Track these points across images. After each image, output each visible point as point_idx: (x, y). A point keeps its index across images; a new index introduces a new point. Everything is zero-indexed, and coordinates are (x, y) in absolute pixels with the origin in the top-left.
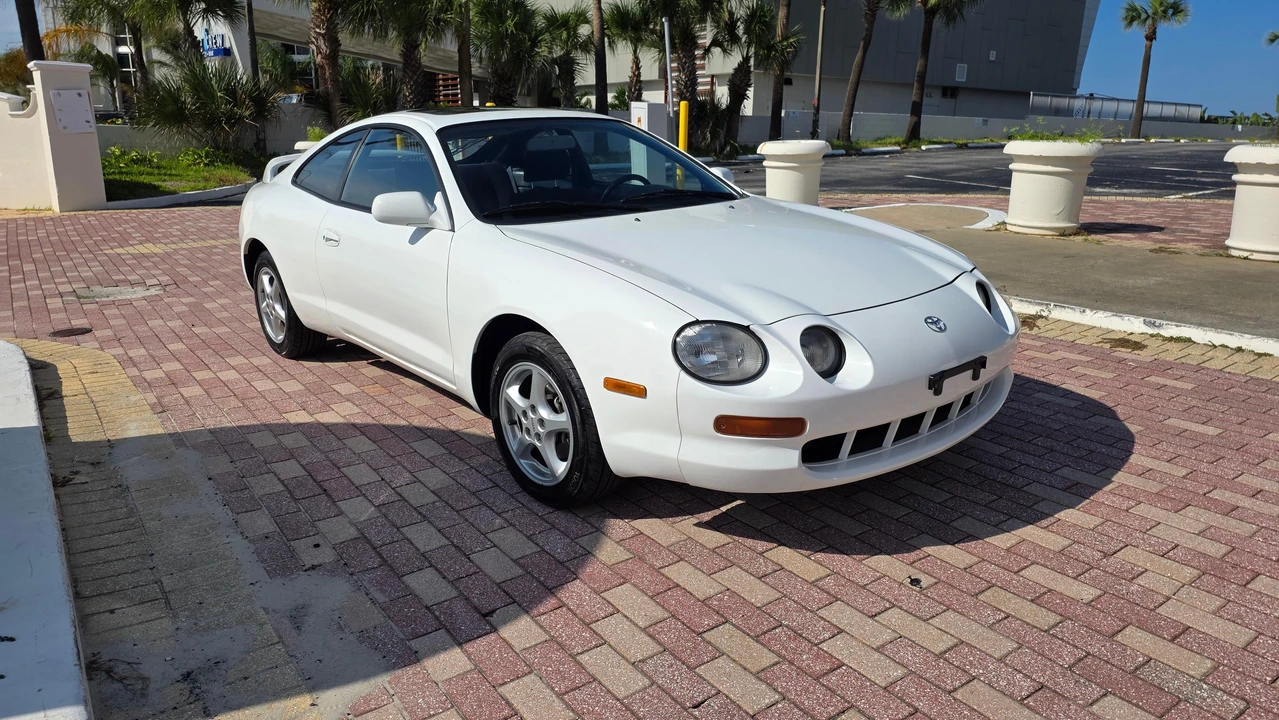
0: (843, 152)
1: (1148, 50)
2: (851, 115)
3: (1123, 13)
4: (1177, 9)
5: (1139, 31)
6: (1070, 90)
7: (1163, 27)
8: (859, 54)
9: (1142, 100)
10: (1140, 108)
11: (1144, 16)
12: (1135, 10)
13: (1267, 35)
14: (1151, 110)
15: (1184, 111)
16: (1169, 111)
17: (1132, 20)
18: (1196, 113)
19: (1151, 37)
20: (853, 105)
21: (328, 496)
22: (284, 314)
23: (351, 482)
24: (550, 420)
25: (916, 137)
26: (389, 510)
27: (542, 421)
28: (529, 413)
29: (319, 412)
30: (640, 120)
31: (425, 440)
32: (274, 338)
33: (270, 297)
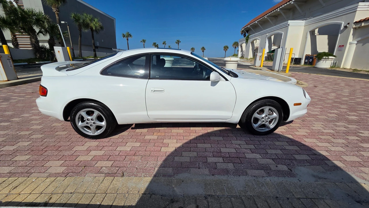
0: (82, 59)
1: (128, 42)
2: (81, 52)
3: (122, 35)
4: (130, 35)
5: (125, 38)
6: (116, 48)
7: (129, 38)
8: (79, 39)
11: (126, 36)
12: (124, 35)
13: (140, 41)
17: (124, 37)
19: (128, 40)
20: (81, 49)
21: (241, 158)
22: (104, 123)
23: (233, 153)
24: (271, 117)
25: (96, 56)
26: (256, 152)
27: (269, 118)
28: (264, 118)
29: (167, 145)
30: (59, 52)
31: (211, 137)
32: (91, 134)
33: (90, 119)
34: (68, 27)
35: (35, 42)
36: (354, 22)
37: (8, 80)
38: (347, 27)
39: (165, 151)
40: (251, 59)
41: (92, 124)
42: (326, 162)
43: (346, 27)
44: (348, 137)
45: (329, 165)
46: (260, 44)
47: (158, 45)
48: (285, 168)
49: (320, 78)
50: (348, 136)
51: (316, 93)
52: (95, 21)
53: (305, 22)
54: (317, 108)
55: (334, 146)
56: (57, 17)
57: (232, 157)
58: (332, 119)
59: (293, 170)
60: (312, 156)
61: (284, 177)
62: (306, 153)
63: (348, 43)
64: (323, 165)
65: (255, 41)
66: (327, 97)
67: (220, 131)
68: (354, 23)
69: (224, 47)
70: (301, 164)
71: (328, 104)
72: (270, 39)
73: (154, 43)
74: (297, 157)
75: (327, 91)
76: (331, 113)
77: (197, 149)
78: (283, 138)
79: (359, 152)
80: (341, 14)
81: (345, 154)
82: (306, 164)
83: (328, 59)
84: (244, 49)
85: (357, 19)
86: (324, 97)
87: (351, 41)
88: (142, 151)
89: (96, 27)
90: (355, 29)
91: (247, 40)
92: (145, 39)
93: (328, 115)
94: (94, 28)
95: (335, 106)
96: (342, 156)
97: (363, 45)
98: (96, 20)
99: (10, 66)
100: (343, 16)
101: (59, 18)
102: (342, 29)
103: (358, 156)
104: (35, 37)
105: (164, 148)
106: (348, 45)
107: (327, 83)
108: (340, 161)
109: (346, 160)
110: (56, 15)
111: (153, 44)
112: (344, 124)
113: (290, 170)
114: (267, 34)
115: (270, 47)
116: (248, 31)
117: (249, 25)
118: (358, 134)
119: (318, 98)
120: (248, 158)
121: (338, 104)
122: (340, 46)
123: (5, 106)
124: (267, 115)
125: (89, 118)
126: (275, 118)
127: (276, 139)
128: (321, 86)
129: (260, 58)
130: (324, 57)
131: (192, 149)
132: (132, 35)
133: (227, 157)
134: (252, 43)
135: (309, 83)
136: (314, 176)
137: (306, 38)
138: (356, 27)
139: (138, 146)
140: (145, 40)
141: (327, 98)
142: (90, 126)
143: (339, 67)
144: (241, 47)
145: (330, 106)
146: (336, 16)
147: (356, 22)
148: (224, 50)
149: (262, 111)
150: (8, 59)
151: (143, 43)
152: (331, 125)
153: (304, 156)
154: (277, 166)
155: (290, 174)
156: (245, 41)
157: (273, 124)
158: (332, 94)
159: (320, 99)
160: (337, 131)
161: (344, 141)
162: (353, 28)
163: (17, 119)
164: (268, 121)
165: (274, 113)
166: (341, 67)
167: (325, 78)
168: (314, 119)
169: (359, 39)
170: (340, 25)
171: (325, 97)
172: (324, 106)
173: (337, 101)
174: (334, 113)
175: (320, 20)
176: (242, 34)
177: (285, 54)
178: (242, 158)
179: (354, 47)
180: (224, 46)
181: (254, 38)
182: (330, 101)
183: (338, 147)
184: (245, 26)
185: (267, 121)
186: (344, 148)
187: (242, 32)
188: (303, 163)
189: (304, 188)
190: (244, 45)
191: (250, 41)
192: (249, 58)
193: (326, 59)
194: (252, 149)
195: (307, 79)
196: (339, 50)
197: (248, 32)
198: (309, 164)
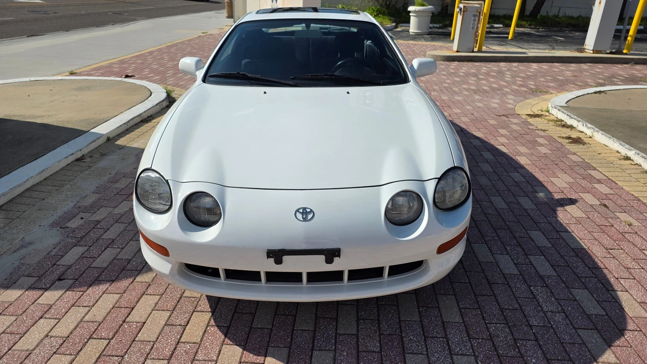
30: (600, 2)
37: (457, 52)
42: (32, 280)
45: (24, 275)
48: (74, 224)
59: (63, 231)
61: (60, 217)
64: (33, 269)
70: (62, 244)
74: (78, 251)
82: (56, 250)
113: (64, 228)
136: (31, 243)
150: (474, 16)
153: (72, 261)
154: (82, 218)
155: (60, 224)
188: (61, 248)
189: (30, 223)
198: (53, 253)
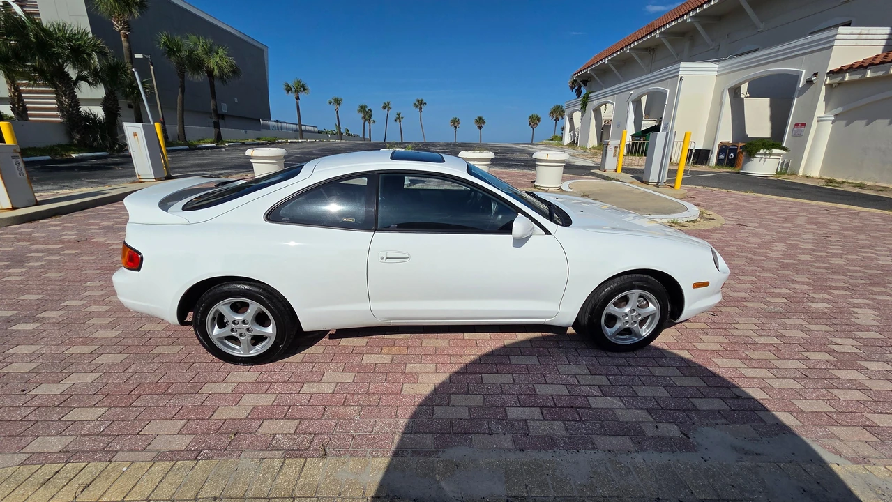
0: (187, 147)
1: (298, 103)
2: (183, 127)
3: (285, 87)
4: (301, 88)
5: (292, 95)
6: (269, 118)
7: (301, 95)
8: (180, 96)
9: (300, 124)
10: (300, 127)
11: (293, 89)
12: (289, 86)
13: (328, 102)
14: (303, 128)
15: (312, 129)
16: (308, 128)
17: (288, 91)
18: (316, 129)
19: (298, 98)
20: (183, 122)
21: (579, 408)
22: (270, 330)
23: (562, 395)
24: (644, 312)
25: (221, 139)
26: (611, 393)
27: (639, 315)
28: (629, 314)
29: (414, 379)
30: (135, 135)
31: (511, 357)
32: (241, 354)
33: (240, 322)
34: (152, 67)
35: (70, 104)
36: (828, 71)
37: (14, 208)
38: (812, 81)
39: (412, 392)
40: (594, 148)
41: (244, 331)
42: (761, 414)
43: (809, 82)
44: (808, 353)
45: (766, 423)
46: (616, 115)
47: (370, 110)
48: (672, 430)
49: (752, 203)
50: (808, 351)
51: (742, 243)
52: (217, 53)
53: (717, 66)
54: (745, 282)
55: (779, 376)
56: (125, 44)
57: (560, 407)
58: (776, 309)
59: (690, 434)
60: (731, 402)
61: (673, 451)
62: (720, 393)
63: (815, 119)
64: (754, 422)
65: (603, 108)
66: (766, 253)
67: (531, 341)
68: (828, 73)
69: (531, 118)
70: (707, 421)
71: (768, 270)
72: (637, 103)
73: (361, 107)
74: (701, 404)
75: (767, 238)
76: (773, 295)
77: (482, 388)
78: (670, 358)
79: (830, 390)
80: (800, 52)
81: (801, 395)
82: (718, 421)
83: (770, 154)
84: (577, 124)
85: (834, 65)
86: (758, 254)
87: (822, 115)
88: (359, 394)
89: (220, 69)
90: (830, 87)
91: (584, 104)
92: (339, 97)
93: (768, 299)
94: (216, 72)
95: (784, 276)
96: (794, 401)
97: (847, 125)
98: (221, 51)
99: (18, 172)
100: (804, 57)
101: (130, 46)
102: (800, 86)
103: (828, 400)
104: (69, 94)
105: (410, 385)
106: (815, 124)
107: (767, 217)
108: (791, 412)
109: (802, 411)
110: (123, 39)
111: (358, 108)
112: (801, 322)
113: (686, 435)
114: (632, 92)
115: (638, 122)
116: (587, 81)
117: (589, 67)
118: (830, 346)
119: (747, 257)
120: (594, 408)
121: (791, 273)
122: (797, 125)
123: (18, 278)
124: (635, 308)
125: (239, 318)
126: (653, 315)
127: (654, 361)
128: (755, 225)
129: (615, 150)
130: (762, 151)
131: (471, 388)
132: (308, 86)
133: (549, 407)
134: (597, 112)
135: (726, 216)
136: (735, 448)
137: (721, 103)
138: (832, 81)
139: (349, 381)
140: (341, 100)
141: (766, 257)
142: (238, 336)
143: (794, 173)
144: (571, 119)
145: (773, 275)
146: (789, 55)
147: (832, 72)
148: (530, 124)
149: (625, 300)
150: (13, 157)
151: (335, 106)
152: (773, 324)
153: (715, 401)
154: (657, 427)
155: (685, 444)
156: (580, 106)
157: (648, 328)
158: (777, 244)
159: (752, 260)
160: (786, 341)
161: (799, 365)
162: (825, 85)
163: (54, 312)
164: (638, 322)
165: (650, 303)
166: (801, 173)
167: (763, 202)
168: (737, 310)
169: (840, 110)
170: (796, 77)
171: (763, 254)
172: (759, 276)
173: (787, 264)
174: (780, 295)
175: (752, 63)
176: (572, 88)
177: (674, 142)
178: (583, 408)
179: (828, 128)
180: (531, 115)
181: (600, 101)
182: (773, 265)
183: (786, 380)
184: (578, 70)
185: (635, 322)
186: (798, 380)
187: (573, 83)
188: (712, 419)
189: (713, 476)
190: (577, 116)
191: (591, 106)
192: (590, 145)
193: (765, 154)
194: (604, 386)
195: (723, 206)
196: (795, 134)
197: (585, 85)
198: (724, 421)
